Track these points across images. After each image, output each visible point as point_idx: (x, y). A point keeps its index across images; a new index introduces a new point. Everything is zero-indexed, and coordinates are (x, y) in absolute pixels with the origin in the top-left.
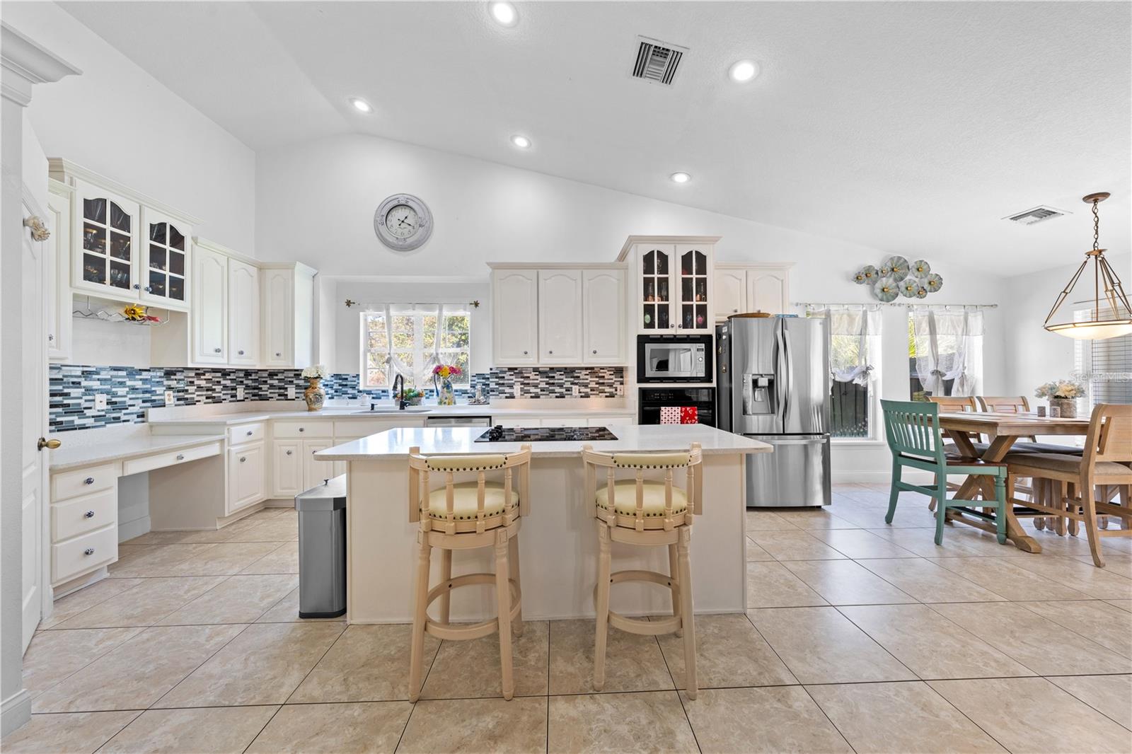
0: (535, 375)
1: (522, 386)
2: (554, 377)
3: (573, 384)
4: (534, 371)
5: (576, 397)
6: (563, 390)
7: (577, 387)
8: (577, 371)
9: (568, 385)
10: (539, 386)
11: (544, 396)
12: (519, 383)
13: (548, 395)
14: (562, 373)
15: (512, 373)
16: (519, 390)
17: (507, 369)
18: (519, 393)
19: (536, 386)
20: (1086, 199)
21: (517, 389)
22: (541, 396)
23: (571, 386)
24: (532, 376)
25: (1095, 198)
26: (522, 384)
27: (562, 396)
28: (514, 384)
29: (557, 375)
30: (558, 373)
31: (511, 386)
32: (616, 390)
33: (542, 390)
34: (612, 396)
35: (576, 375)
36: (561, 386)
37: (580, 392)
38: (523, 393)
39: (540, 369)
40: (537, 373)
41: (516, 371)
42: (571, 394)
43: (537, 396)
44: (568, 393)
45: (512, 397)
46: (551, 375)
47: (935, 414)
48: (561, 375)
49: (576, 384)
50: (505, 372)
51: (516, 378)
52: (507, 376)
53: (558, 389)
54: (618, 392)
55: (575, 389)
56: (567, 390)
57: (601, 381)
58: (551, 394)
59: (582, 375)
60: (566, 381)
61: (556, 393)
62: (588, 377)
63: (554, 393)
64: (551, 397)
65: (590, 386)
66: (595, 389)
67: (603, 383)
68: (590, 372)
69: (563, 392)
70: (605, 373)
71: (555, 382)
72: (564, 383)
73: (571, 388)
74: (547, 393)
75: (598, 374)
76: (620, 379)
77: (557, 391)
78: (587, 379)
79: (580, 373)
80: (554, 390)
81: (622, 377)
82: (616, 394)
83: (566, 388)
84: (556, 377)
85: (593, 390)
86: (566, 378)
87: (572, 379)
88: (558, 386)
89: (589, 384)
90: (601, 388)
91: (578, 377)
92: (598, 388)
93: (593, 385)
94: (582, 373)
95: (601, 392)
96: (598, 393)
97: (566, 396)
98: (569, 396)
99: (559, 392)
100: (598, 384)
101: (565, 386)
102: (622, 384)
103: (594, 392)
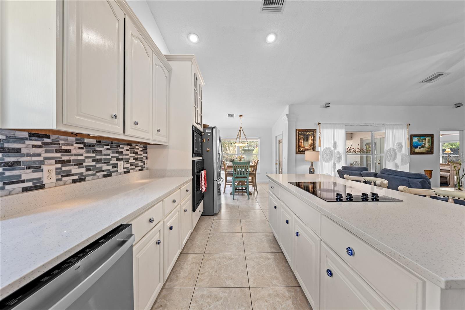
0: (79, 148)
1: (59, 166)
2: (101, 152)
3: (119, 159)
4: (77, 143)
5: (120, 174)
6: (110, 167)
7: (122, 162)
8: (121, 146)
9: (114, 161)
10: (85, 164)
11: (90, 178)
12: (53, 161)
13: (95, 175)
14: (109, 147)
15: (39, 143)
16: (54, 171)
17: (26, 135)
18: (54, 177)
19: (80, 164)
21: (50, 172)
22: (87, 178)
23: (116, 162)
24: (74, 148)
25: (241, 116)
26: (57, 162)
27: (109, 175)
28: (42, 162)
29: (104, 149)
30: (105, 147)
31: (37, 167)
32: (144, 164)
33: (88, 169)
34: (141, 170)
35: (120, 150)
36: (108, 162)
37: (124, 168)
38: (60, 177)
39: (86, 141)
40: (82, 146)
41: (46, 140)
42: (117, 171)
43: (82, 179)
44: (115, 169)
45: (39, 186)
46: (98, 149)
47: (249, 165)
49: (121, 159)
50: (22, 140)
51: (47, 152)
52: (26, 147)
53: (105, 167)
54: (146, 166)
55: (120, 163)
56: (113, 167)
57: (136, 157)
58: (98, 174)
59: (125, 151)
60: (112, 157)
61: (103, 171)
62: (128, 152)
63: (101, 172)
64: (98, 177)
65: (130, 161)
66: (133, 164)
67: (137, 158)
68: (129, 148)
69: (109, 170)
70: (138, 149)
71: (102, 158)
72: (110, 159)
73: (117, 164)
74: (93, 173)
75: (135, 150)
76: (146, 155)
77: (103, 169)
78: (128, 155)
79: (123, 148)
80: (102, 167)
81: (147, 153)
82: (144, 167)
83: (112, 164)
84: (104, 152)
85: (131, 165)
86: (113, 153)
87: (117, 155)
88: (105, 163)
89: (129, 160)
90: (136, 163)
91: (122, 152)
92: (135, 162)
93: (132, 160)
94: (125, 148)
95: (136, 167)
96: (134, 167)
97: (113, 174)
98: (115, 173)
99: (106, 170)
100: (134, 159)
101: (111, 162)
102: (147, 159)
103: (132, 167)
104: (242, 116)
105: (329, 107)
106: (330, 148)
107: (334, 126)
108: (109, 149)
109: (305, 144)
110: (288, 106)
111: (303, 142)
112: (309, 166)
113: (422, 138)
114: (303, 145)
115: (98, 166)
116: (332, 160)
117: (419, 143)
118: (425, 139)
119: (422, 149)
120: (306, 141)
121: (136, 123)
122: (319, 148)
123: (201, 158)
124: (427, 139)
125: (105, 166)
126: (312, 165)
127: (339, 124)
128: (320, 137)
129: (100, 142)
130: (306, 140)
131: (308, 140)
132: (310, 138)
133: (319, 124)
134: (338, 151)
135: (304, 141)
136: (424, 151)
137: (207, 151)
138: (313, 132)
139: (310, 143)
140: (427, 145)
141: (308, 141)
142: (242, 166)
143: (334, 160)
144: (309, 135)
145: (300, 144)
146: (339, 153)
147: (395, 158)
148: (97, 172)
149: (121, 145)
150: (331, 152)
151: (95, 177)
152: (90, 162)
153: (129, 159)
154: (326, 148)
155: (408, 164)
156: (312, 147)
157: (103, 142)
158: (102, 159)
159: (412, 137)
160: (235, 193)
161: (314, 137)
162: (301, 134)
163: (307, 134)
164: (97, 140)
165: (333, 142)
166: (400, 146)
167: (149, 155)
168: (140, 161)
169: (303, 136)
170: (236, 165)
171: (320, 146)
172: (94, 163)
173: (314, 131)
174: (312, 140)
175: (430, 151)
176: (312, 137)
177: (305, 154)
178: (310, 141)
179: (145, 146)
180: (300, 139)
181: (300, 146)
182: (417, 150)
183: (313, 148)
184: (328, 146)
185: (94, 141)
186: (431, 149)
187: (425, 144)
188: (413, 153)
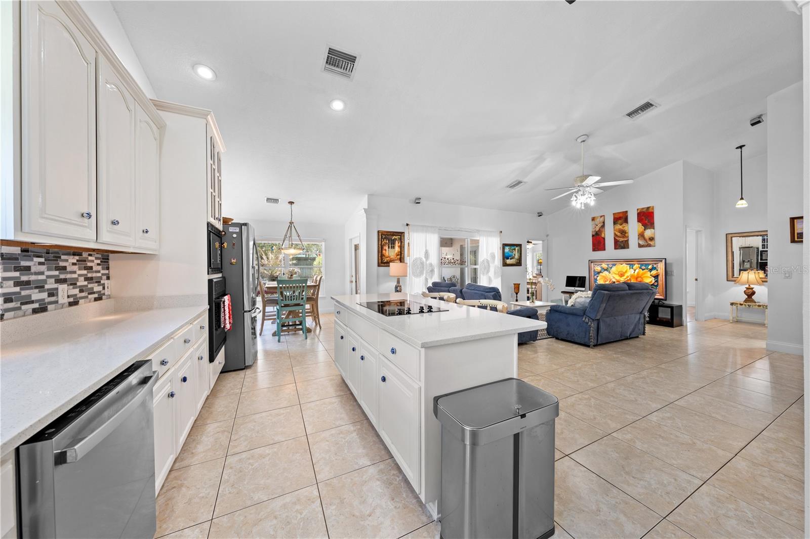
3: (59, 281)
5: (63, 306)
6: (44, 295)
7: (64, 286)
8: (63, 257)
9: (51, 285)
11: (11, 314)
13: (19, 309)
14: (42, 260)
20: (289, 202)
22: (7, 315)
23: (55, 286)
25: (291, 203)
27: (43, 309)
29: (34, 263)
30: (35, 259)
32: (104, 288)
34: (99, 299)
35: (62, 264)
36: (40, 287)
37: (68, 297)
42: (57, 302)
44: (53, 299)
46: (24, 263)
47: (306, 284)
48: (40, 264)
49: (64, 281)
53: (36, 295)
54: (107, 292)
55: (63, 289)
56: (51, 294)
57: (89, 275)
58: (24, 307)
59: (70, 265)
60: (48, 277)
61: (33, 302)
62: (75, 268)
63: (30, 304)
64: (25, 312)
65: (79, 284)
66: (84, 288)
67: (91, 279)
68: (77, 261)
69: (44, 300)
70: (92, 261)
71: (31, 279)
72: (45, 282)
73: (57, 289)
74: (16, 306)
75: (87, 264)
76: (106, 272)
77: (34, 298)
78: (75, 272)
79: (67, 261)
80: (30, 296)
81: (108, 268)
82: (104, 294)
83: (48, 290)
84: (33, 269)
85: (81, 291)
86: (49, 270)
87: (57, 273)
88: (36, 288)
89: (78, 281)
90: (90, 286)
91: (64, 268)
92: (87, 286)
93: (82, 282)
94: (69, 261)
95: (89, 294)
96: (87, 295)
97: (50, 307)
98: (53, 306)
99: (37, 301)
100: (87, 279)
101: (47, 287)
102: (108, 278)
103: (83, 294)
104: (293, 203)
105: (419, 203)
106: (421, 259)
107: (425, 229)
108: (42, 262)
109: (391, 253)
110: (367, 196)
111: (387, 250)
112: (395, 284)
113: (513, 248)
114: (387, 254)
115: (24, 293)
116: (423, 274)
117: (510, 253)
118: (515, 249)
119: (512, 260)
120: (392, 248)
121: (115, 223)
122: (408, 258)
123: (220, 275)
124: (517, 249)
125: (37, 293)
126: (398, 282)
127: (431, 227)
128: (409, 243)
129: (27, 251)
130: (391, 246)
131: (394, 246)
132: (397, 244)
133: (407, 225)
134: (430, 262)
135: (389, 248)
136: (514, 263)
137: (231, 264)
138: (401, 236)
139: (396, 252)
140: (517, 257)
141: (394, 248)
142: (294, 287)
143: (426, 275)
144: (395, 240)
145: (384, 252)
146: (431, 265)
147: (488, 271)
148: (22, 304)
149: (63, 255)
150: (422, 263)
151: (20, 313)
152: (11, 287)
153: (77, 279)
154: (416, 259)
155: (500, 278)
156: (399, 257)
157: (32, 252)
158: (30, 281)
159: (505, 245)
160: (282, 332)
161: (401, 242)
162: (385, 238)
163: (393, 238)
164: (21, 248)
165: (424, 251)
166: (493, 257)
167: (112, 272)
168: (96, 282)
169: (387, 241)
170: (284, 285)
171: (409, 256)
172: (17, 289)
173: (401, 234)
174: (399, 246)
175: (519, 263)
176: (399, 243)
177: (389, 266)
178: (397, 249)
179: (105, 256)
180: (384, 245)
181: (384, 256)
182: (509, 261)
183: (401, 257)
184: (418, 256)
185: (16, 250)
186: (520, 261)
187: (515, 255)
188: (505, 264)
